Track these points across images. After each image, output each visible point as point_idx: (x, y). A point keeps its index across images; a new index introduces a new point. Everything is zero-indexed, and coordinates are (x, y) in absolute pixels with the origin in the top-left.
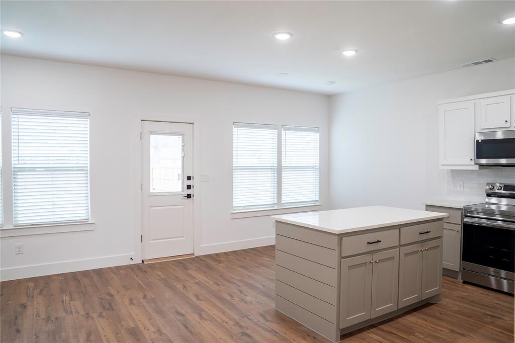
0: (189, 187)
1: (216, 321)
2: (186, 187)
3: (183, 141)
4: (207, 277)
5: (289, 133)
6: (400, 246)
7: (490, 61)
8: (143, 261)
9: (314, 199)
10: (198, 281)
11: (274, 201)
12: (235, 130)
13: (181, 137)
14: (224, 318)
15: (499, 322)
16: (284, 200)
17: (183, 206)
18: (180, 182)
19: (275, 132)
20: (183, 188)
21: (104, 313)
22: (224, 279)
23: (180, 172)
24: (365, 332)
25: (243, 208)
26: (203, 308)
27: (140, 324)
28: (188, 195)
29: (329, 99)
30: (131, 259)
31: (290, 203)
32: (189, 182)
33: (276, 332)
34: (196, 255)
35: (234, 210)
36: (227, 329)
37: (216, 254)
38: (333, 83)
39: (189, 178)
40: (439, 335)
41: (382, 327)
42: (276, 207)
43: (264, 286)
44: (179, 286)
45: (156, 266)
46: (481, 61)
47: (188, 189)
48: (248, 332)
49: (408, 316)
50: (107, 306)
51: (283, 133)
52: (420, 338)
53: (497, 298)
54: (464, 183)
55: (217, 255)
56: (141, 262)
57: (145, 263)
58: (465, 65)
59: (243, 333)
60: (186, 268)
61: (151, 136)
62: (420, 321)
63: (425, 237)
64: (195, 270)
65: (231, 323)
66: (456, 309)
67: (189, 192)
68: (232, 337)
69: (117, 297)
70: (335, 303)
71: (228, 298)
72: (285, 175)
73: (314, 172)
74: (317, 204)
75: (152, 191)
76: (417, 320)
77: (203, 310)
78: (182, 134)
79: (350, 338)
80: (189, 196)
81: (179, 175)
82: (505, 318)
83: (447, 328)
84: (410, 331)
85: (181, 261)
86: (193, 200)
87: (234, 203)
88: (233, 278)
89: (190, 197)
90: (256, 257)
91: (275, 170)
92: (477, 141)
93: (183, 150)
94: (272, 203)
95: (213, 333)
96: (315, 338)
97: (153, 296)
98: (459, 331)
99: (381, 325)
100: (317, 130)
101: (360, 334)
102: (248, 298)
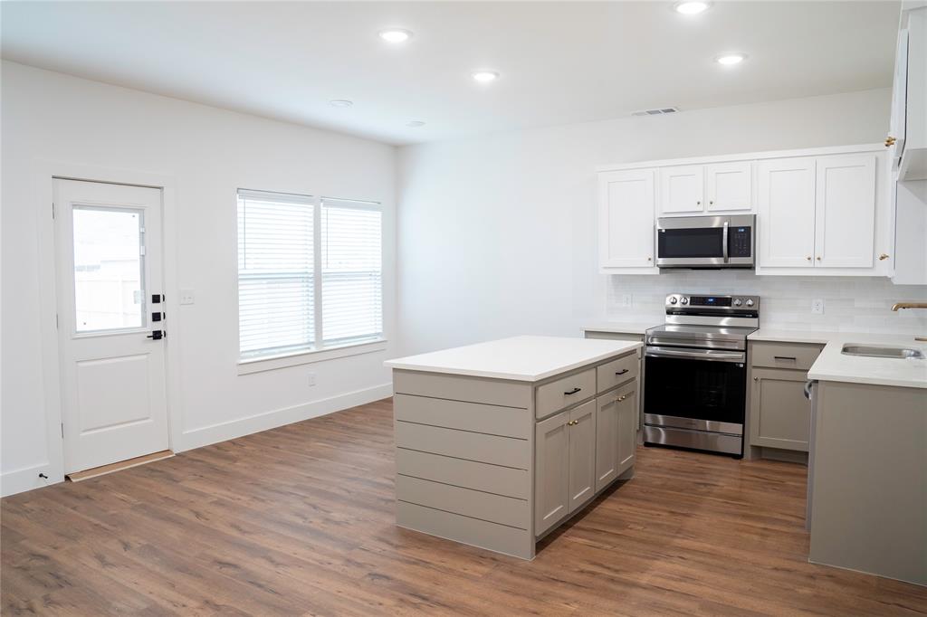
0: (156, 317)
1: (309, 564)
2: (150, 317)
3: (142, 224)
4: (229, 490)
5: (332, 210)
6: (597, 395)
7: (672, 111)
8: (67, 478)
9: (373, 332)
10: (215, 499)
11: (308, 337)
12: (240, 203)
13: (137, 215)
14: (319, 557)
15: (716, 490)
16: (326, 335)
17: (145, 356)
18: (139, 306)
19: (310, 209)
20: (144, 319)
21: (56, 595)
22: (266, 489)
23: (138, 287)
24: (562, 537)
25: (257, 353)
26: (266, 546)
27: (156, 599)
28: (155, 333)
29: (398, 152)
30: (41, 476)
31: (336, 340)
32: (157, 308)
33: (427, 563)
34: (176, 451)
35: (243, 358)
36: (336, 573)
37: (213, 445)
38: (420, 124)
39: (156, 299)
40: (659, 522)
41: (578, 524)
42: (313, 349)
43: (349, 492)
44: (184, 514)
45: (102, 482)
46: (659, 109)
47: (154, 320)
48: (378, 571)
49: (603, 503)
50: (51, 581)
51: (323, 210)
52: (639, 530)
53: (697, 460)
54: (632, 295)
55: (217, 446)
56: (63, 480)
57: (74, 480)
58: (637, 114)
59: (370, 574)
60: (173, 480)
61: (75, 211)
62: (625, 508)
63: (622, 379)
64: (194, 480)
65: (337, 562)
66: (659, 483)
67: (158, 326)
68: (359, 585)
69: (60, 557)
70: (529, 497)
71: (300, 521)
72: (326, 287)
73: (373, 282)
74: (379, 339)
75: (80, 327)
76: (621, 507)
77: (269, 550)
78: (140, 210)
79: (547, 548)
80: (157, 335)
81: (135, 292)
82: (721, 484)
83: (665, 511)
84: (620, 523)
85: (152, 467)
86: (167, 341)
87: (241, 344)
88: (282, 485)
89: (160, 338)
90: (295, 442)
91: (310, 280)
92: (660, 231)
93: (142, 242)
94: (306, 341)
95: (318, 586)
96: (494, 559)
97: (144, 542)
98: (680, 511)
99: (577, 522)
100: (376, 206)
101: (556, 541)
102: (336, 516)
